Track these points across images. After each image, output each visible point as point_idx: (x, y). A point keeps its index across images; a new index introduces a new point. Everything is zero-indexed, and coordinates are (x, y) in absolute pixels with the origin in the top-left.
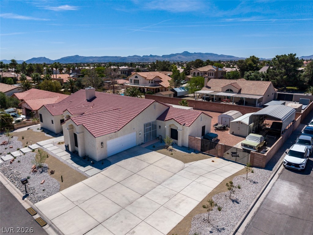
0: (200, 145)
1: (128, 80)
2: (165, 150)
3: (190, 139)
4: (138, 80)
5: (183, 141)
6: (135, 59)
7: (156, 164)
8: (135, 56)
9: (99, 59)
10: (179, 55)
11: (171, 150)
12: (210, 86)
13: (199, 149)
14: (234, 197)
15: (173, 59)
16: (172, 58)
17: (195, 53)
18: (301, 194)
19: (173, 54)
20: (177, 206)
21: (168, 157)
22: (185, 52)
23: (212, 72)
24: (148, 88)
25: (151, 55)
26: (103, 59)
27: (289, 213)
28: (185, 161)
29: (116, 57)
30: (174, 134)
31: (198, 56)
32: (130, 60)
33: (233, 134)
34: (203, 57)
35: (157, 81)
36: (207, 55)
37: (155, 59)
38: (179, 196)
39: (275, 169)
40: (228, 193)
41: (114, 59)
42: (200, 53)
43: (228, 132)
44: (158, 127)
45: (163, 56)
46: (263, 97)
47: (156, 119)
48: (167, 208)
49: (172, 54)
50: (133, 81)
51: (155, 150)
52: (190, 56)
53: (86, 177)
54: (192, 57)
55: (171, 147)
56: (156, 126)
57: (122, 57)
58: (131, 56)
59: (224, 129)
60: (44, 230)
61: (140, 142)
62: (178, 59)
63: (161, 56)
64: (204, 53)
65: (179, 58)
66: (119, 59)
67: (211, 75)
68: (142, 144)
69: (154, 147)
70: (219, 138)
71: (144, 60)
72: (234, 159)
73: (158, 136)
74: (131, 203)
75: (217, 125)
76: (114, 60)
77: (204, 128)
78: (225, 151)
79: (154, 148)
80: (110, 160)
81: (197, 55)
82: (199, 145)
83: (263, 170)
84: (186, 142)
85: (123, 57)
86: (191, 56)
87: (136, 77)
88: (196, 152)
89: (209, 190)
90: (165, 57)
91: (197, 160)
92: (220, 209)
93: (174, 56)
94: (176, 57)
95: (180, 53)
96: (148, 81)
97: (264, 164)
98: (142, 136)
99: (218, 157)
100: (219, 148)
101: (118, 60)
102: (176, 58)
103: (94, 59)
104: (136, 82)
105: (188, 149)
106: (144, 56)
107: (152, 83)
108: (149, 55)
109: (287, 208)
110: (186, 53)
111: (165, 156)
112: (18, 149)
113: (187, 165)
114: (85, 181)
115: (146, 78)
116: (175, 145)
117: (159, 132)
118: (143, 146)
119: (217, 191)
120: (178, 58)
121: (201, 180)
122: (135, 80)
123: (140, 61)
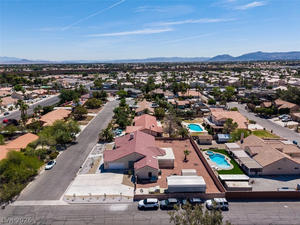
11: (129, 177)
18: (120, 211)
35: (223, 122)
50: (210, 117)
51: (125, 174)
55: (132, 176)
68: (127, 169)
77: (150, 173)
80: (108, 171)
83: (132, 200)
91: (127, 185)
92: (98, 199)
98: (127, 166)
107: (219, 122)
111: (122, 178)
114: (93, 174)
115: (216, 118)
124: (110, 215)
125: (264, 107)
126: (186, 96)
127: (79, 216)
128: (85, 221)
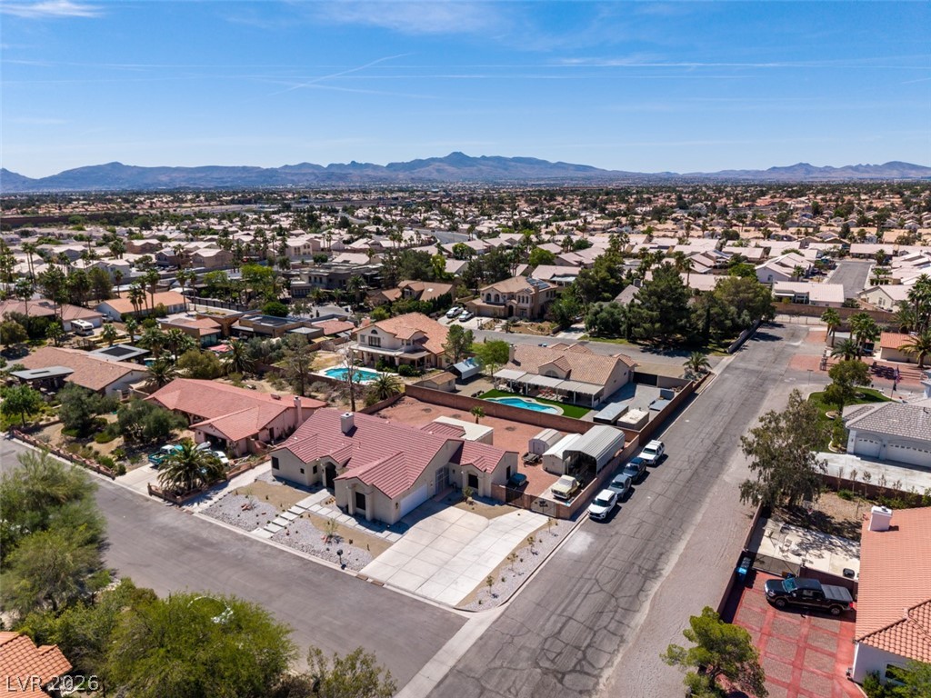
0: (505, 495)
1: (356, 340)
2: (463, 504)
3: (492, 488)
4: (379, 339)
5: (484, 490)
6: (305, 174)
7: (458, 523)
8: (304, 165)
9: (192, 175)
10: (437, 164)
11: (471, 503)
12: (519, 361)
13: (504, 499)
14: (535, 550)
15: (419, 175)
16: (418, 173)
17: (484, 158)
18: (591, 543)
19: (421, 161)
20: (487, 562)
21: (470, 513)
22: (454, 153)
23: (525, 295)
24: (401, 359)
25: (353, 162)
26: (203, 175)
27: (575, 558)
28: (489, 517)
29: (244, 168)
30: (473, 481)
31: (492, 166)
32: (290, 178)
33: (546, 470)
34: (506, 169)
35: (419, 342)
36: (519, 164)
37: (368, 175)
38: (487, 554)
39: (578, 520)
40: (529, 547)
41: (239, 175)
42: (499, 159)
43: (540, 467)
44: (451, 472)
45: (391, 166)
46: (603, 390)
47: (449, 459)
48: (479, 564)
49: (416, 160)
50: (367, 339)
51: (453, 505)
52: (470, 166)
53: (390, 544)
54: (475, 168)
55: (470, 499)
56: (448, 470)
57: (265, 168)
58: (292, 164)
59: (536, 462)
60: (385, 588)
61: (431, 494)
62: (435, 175)
63: (385, 165)
64: (511, 157)
65: (438, 171)
66: (254, 175)
67: (523, 302)
68: (434, 496)
69: (450, 500)
70: (527, 480)
71: (334, 177)
72: (541, 510)
73: (450, 483)
74: (446, 563)
75: (527, 455)
76: (239, 178)
77: (509, 469)
78: (532, 501)
79: (451, 502)
80: (405, 521)
81: (491, 163)
82: (503, 495)
83: (567, 521)
84: (489, 491)
85: (267, 169)
86: (474, 166)
87: (374, 332)
88: (501, 503)
89: (514, 546)
90: (395, 170)
91: (502, 515)
92: (522, 560)
93: (423, 167)
94: (430, 168)
95: (442, 156)
96: (400, 341)
97: (568, 515)
98: (434, 487)
99: (525, 508)
100: (526, 498)
101: (253, 179)
102: (430, 173)
103: (174, 175)
104: (374, 342)
105: (491, 500)
106: (331, 166)
107: (407, 344)
108: (347, 162)
109: (574, 554)
110: (458, 159)
111: (465, 512)
112: (277, 516)
113: (491, 521)
114: (392, 547)
115: (396, 335)
116: (475, 496)
117: (453, 478)
118: (437, 499)
119: (520, 547)
120: (436, 173)
121: (506, 537)
122: (370, 338)
123: (323, 181)
124: (594, 559)
125: (386, 302)
126: (147, 309)
127: (567, 597)
128: (592, 592)
